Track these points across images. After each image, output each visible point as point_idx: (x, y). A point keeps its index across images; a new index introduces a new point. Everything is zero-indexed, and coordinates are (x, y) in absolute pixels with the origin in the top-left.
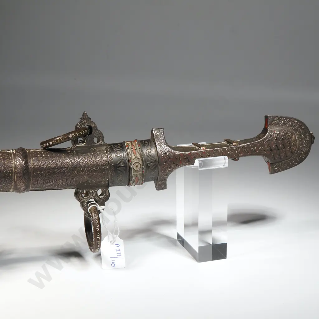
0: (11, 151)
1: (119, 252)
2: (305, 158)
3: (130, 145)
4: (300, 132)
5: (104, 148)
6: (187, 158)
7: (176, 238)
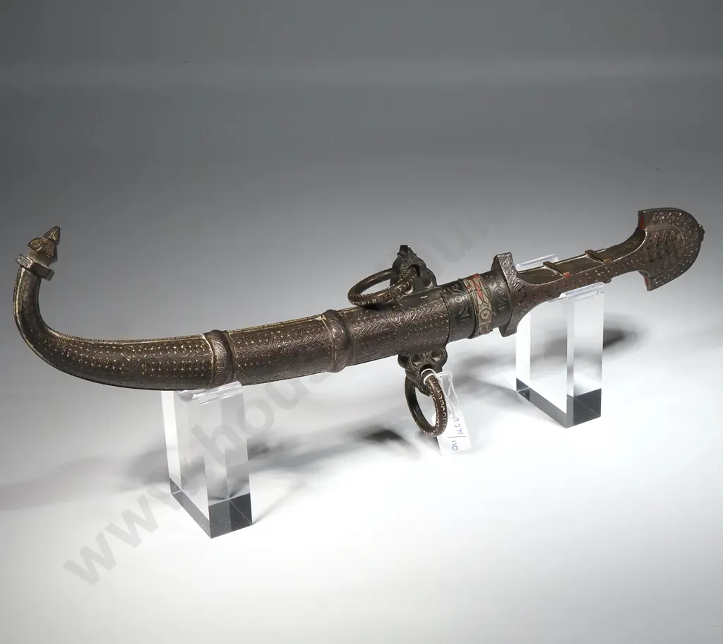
0: (320, 318)
1: (459, 429)
2: (693, 262)
3: (472, 284)
4: (686, 228)
5: (438, 294)
6: (547, 292)
7: (515, 389)
